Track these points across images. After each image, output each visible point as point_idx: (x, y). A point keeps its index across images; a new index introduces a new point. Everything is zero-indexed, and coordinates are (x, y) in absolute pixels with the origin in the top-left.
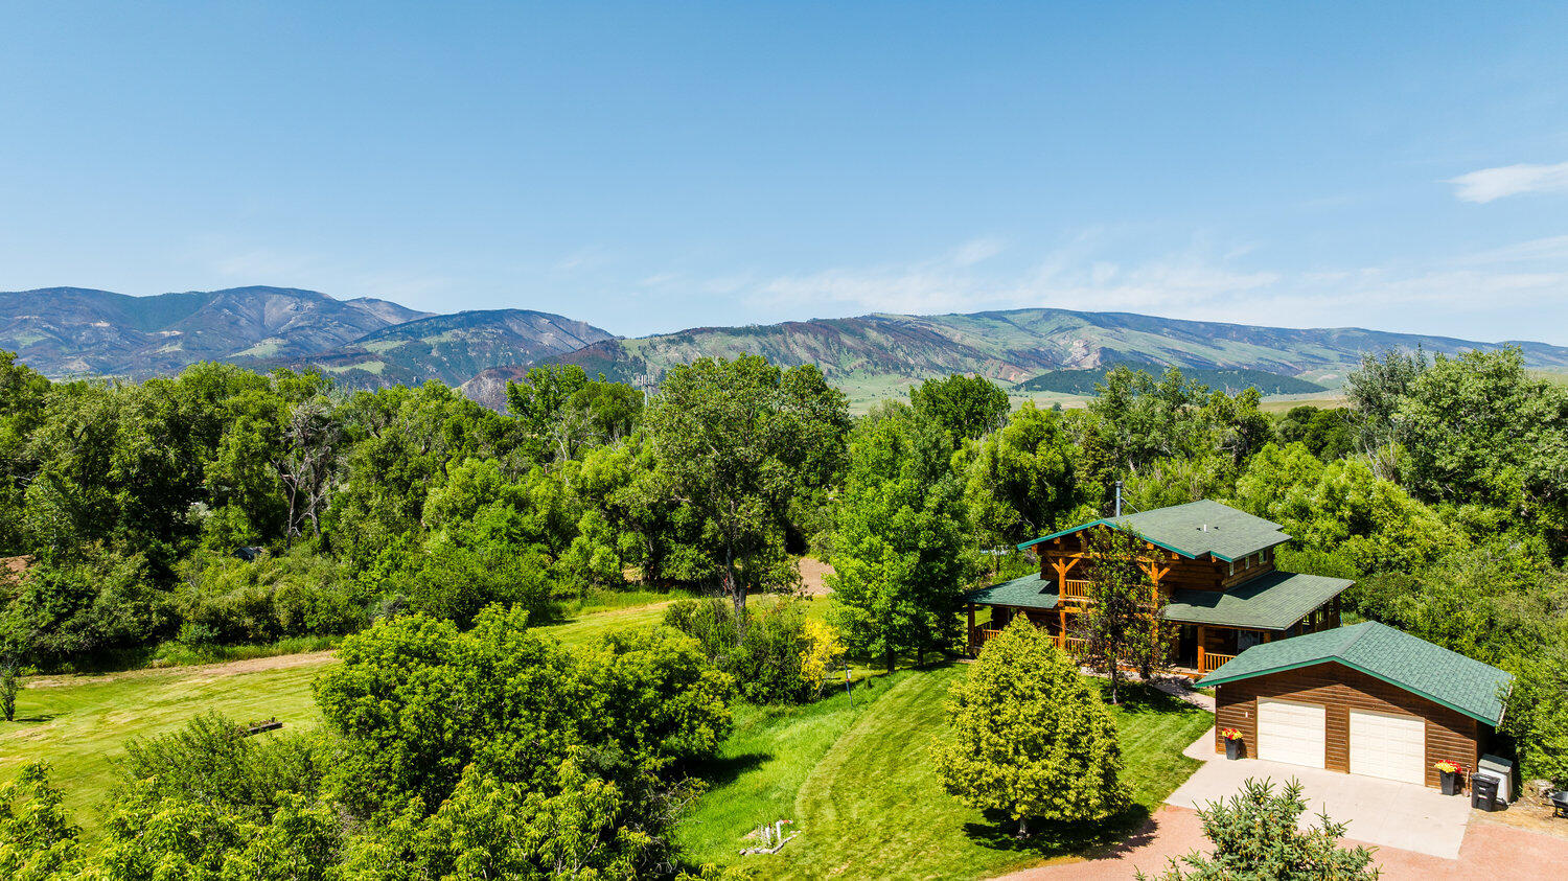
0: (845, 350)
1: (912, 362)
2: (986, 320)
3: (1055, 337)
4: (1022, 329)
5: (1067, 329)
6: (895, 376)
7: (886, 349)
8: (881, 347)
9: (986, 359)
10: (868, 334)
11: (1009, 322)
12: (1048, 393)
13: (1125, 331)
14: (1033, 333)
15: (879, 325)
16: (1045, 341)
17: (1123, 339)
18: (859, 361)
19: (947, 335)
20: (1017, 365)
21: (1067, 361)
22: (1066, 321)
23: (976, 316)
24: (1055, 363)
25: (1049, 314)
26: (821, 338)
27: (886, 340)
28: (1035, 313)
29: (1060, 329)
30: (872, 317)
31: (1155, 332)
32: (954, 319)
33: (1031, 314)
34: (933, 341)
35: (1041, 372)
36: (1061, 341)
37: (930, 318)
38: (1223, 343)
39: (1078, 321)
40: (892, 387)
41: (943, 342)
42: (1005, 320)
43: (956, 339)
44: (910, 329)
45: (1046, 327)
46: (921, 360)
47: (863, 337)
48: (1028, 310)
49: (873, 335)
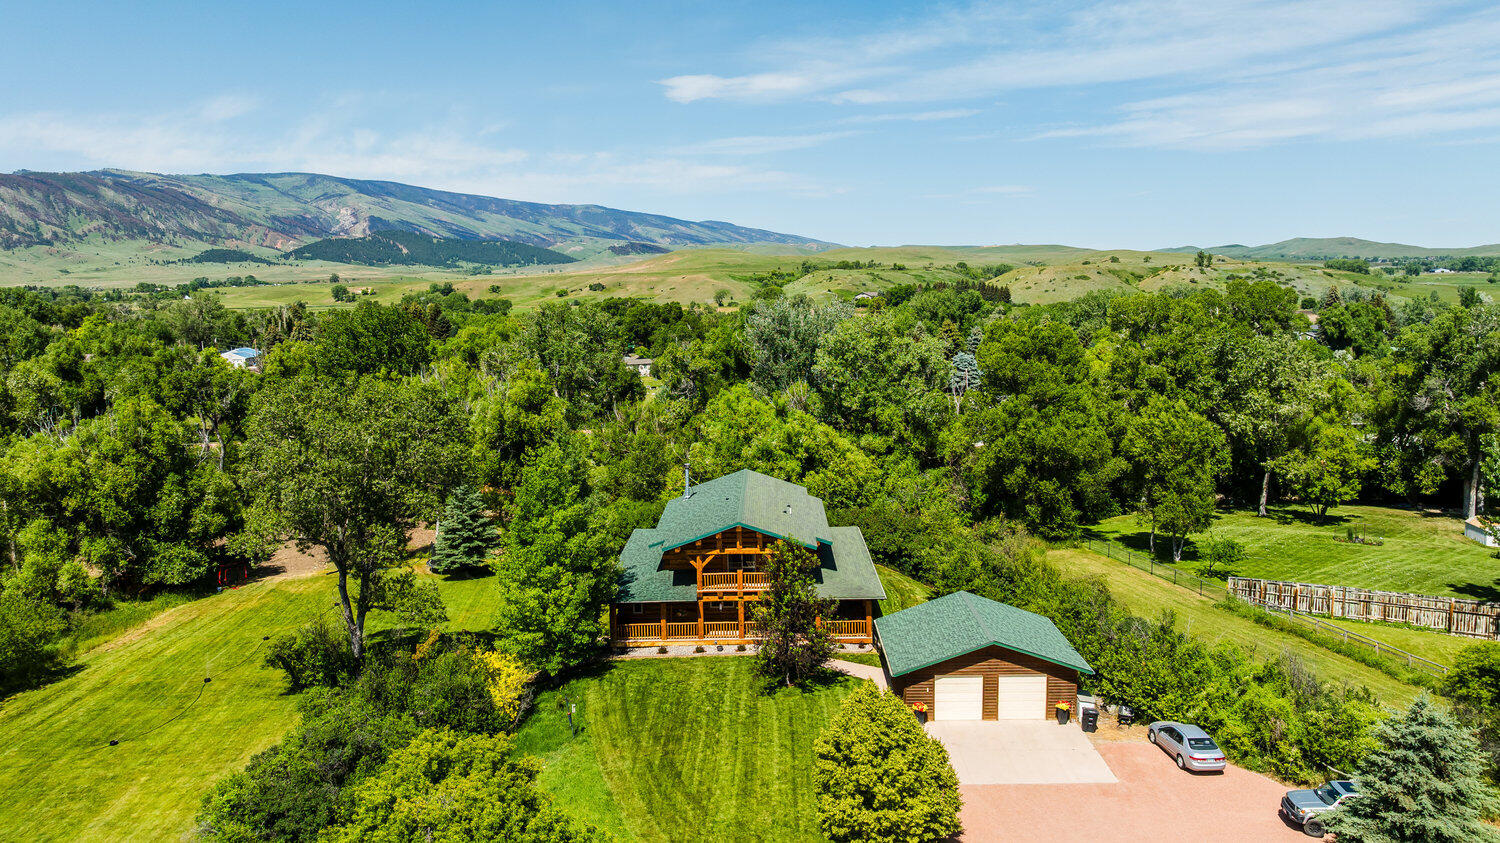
0: (74, 210)
1: (162, 226)
2: (244, 182)
3: (322, 204)
4: (285, 194)
5: (334, 196)
6: (143, 242)
7: (129, 211)
8: (121, 209)
9: (249, 225)
10: (103, 193)
11: (270, 186)
12: (319, 262)
13: (391, 199)
14: (297, 199)
15: (116, 184)
16: (311, 208)
17: (390, 208)
18: (95, 224)
19: (202, 198)
20: (283, 231)
21: (335, 229)
22: (332, 188)
23: (232, 178)
24: (323, 230)
25: (313, 179)
26: (39, 195)
27: (128, 202)
28: (298, 177)
29: (326, 196)
30: (105, 173)
31: (420, 202)
32: (207, 180)
33: (294, 178)
34: (185, 204)
35: (310, 240)
36: (329, 208)
37: (177, 178)
38: (484, 215)
39: (344, 188)
40: (141, 254)
41: (199, 206)
42: (265, 184)
43: (213, 202)
44: (156, 189)
45: (310, 193)
46: (172, 224)
47: (97, 196)
48: (290, 174)
49: (110, 194)
